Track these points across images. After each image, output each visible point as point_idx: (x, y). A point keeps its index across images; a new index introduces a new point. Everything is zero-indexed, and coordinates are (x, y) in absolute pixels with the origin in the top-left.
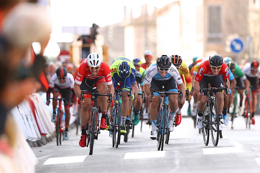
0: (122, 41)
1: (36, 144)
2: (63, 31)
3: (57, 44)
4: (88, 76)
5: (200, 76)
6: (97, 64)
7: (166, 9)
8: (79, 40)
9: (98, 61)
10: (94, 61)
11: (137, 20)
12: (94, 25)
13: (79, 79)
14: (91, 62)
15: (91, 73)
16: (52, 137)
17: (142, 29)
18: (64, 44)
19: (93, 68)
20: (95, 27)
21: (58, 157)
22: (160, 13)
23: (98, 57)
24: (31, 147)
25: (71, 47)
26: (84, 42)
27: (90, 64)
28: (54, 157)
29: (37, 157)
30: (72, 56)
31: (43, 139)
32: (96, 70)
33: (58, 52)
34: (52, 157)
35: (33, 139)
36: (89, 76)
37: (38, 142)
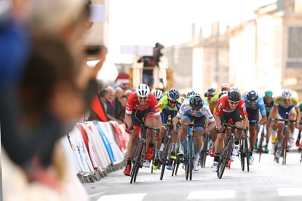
0: (190, 64)
1: (88, 179)
2: (122, 52)
3: (114, 66)
4: (136, 107)
5: (220, 111)
6: (145, 95)
7: (241, 28)
8: (139, 61)
9: (146, 92)
10: (143, 91)
11: (206, 40)
12: (157, 45)
13: (129, 109)
14: (139, 92)
15: (139, 104)
16: (106, 172)
17: (213, 50)
18: (123, 65)
19: (141, 98)
20: (158, 47)
21: (113, 194)
22: (233, 33)
23: (146, 88)
24: (83, 182)
25: (131, 70)
26: (146, 64)
27: (139, 95)
28: (109, 194)
29: (89, 193)
30: (132, 80)
31: (96, 174)
32: (144, 100)
33: (116, 75)
34: (106, 194)
35: (85, 174)
36: (138, 107)
37: (91, 177)
